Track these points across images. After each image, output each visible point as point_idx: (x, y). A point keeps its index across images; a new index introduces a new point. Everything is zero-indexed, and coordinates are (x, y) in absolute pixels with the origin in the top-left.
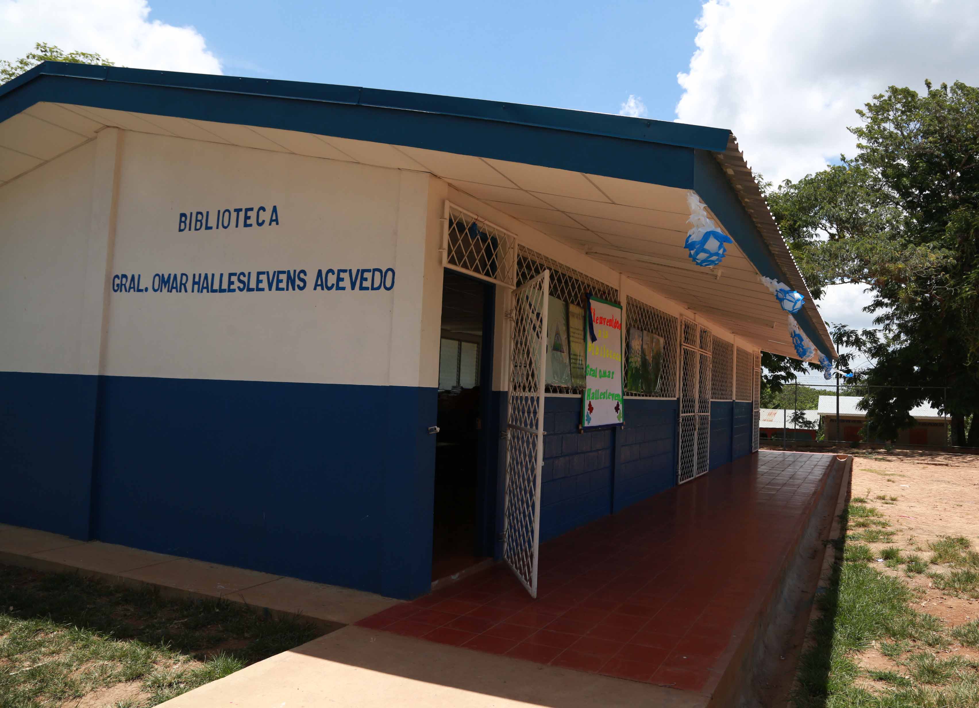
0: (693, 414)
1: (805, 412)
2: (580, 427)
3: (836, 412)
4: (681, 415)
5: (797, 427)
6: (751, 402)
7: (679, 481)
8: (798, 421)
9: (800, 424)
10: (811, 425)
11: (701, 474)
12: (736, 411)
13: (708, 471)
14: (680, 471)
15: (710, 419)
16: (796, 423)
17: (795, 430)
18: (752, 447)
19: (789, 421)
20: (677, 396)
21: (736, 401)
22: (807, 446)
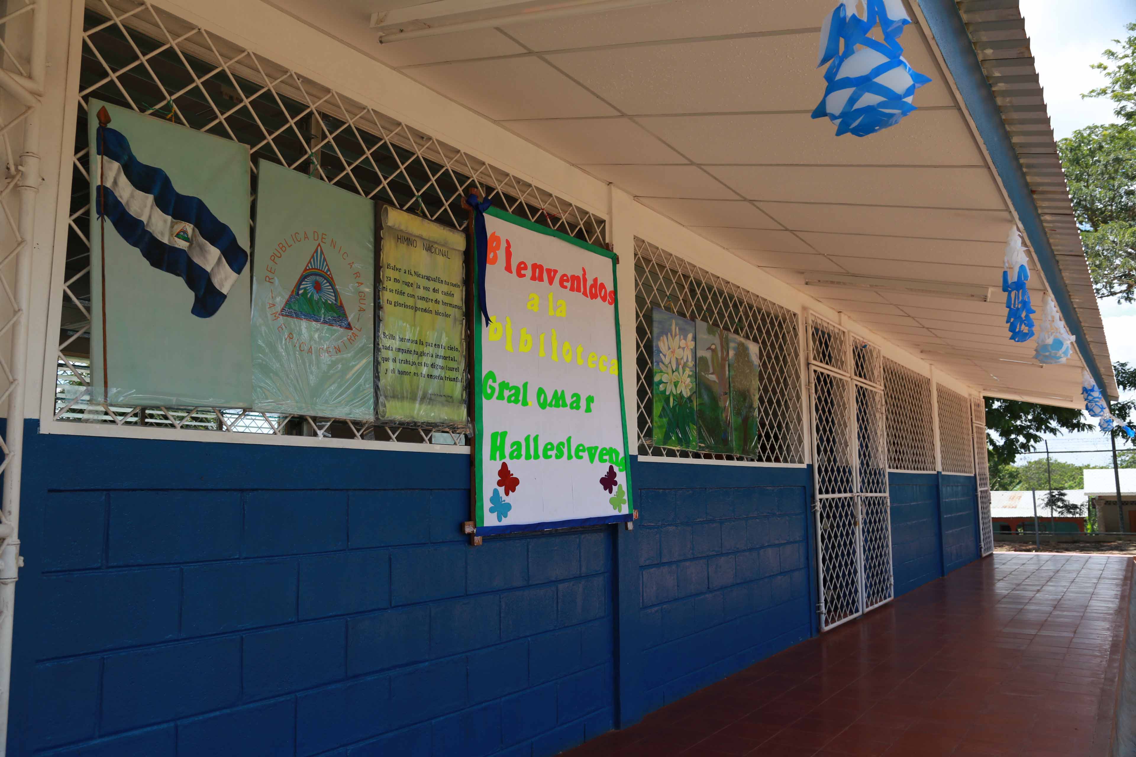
0: (848, 495)
1: (1064, 491)
2: (469, 529)
3: (1114, 490)
4: (818, 497)
5: (1056, 515)
6: (973, 475)
7: (823, 625)
8: (1055, 505)
9: (1059, 510)
10: (1078, 510)
11: (876, 606)
12: (945, 491)
13: (892, 597)
14: (823, 605)
15: (889, 504)
16: (1052, 509)
17: (1053, 519)
18: (981, 548)
19: (1042, 506)
20: (807, 461)
21: (943, 473)
22: (1075, 542)
